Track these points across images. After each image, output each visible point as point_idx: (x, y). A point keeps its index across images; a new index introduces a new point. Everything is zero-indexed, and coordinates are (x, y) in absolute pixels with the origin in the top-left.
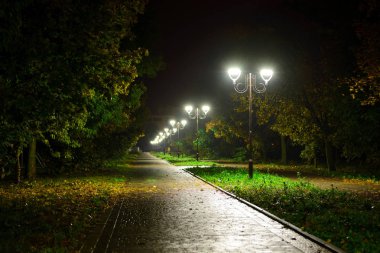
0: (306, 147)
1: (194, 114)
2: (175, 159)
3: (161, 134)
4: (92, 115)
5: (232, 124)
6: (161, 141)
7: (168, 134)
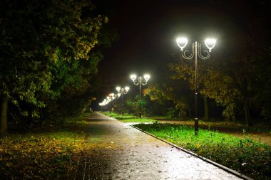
0: (227, 108)
1: (137, 81)
2: (121, 116)
3: (108, 98)
4: (56, 78)
5: (164, 90)
6: (107, 103)
7: (113, 98)
